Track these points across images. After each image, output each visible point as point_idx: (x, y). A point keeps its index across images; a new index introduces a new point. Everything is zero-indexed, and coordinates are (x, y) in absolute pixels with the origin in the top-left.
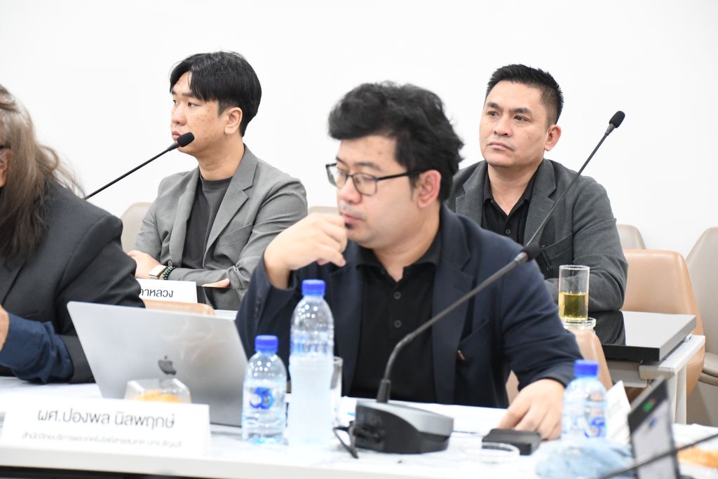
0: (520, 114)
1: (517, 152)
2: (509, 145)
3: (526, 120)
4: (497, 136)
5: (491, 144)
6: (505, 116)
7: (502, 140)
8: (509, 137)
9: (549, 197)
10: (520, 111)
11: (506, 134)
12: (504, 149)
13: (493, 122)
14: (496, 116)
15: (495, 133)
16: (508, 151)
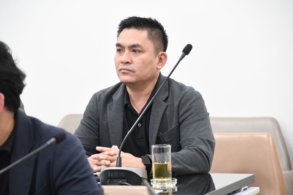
0: (135, 48)
1: (137, 73)
2: (130, 69)
3: (140, 51)
4: (123, 65)
5: (120, 70)
6: (127, 51)
7: (127, 67)
8: (130, 64)
9: (164, 101)
10: (134, 46)
11: (128, 62)
12: (128, 72)
13: (120, 56)
14: (122, 52)
15: (122, 62)
16: (131, 72)
